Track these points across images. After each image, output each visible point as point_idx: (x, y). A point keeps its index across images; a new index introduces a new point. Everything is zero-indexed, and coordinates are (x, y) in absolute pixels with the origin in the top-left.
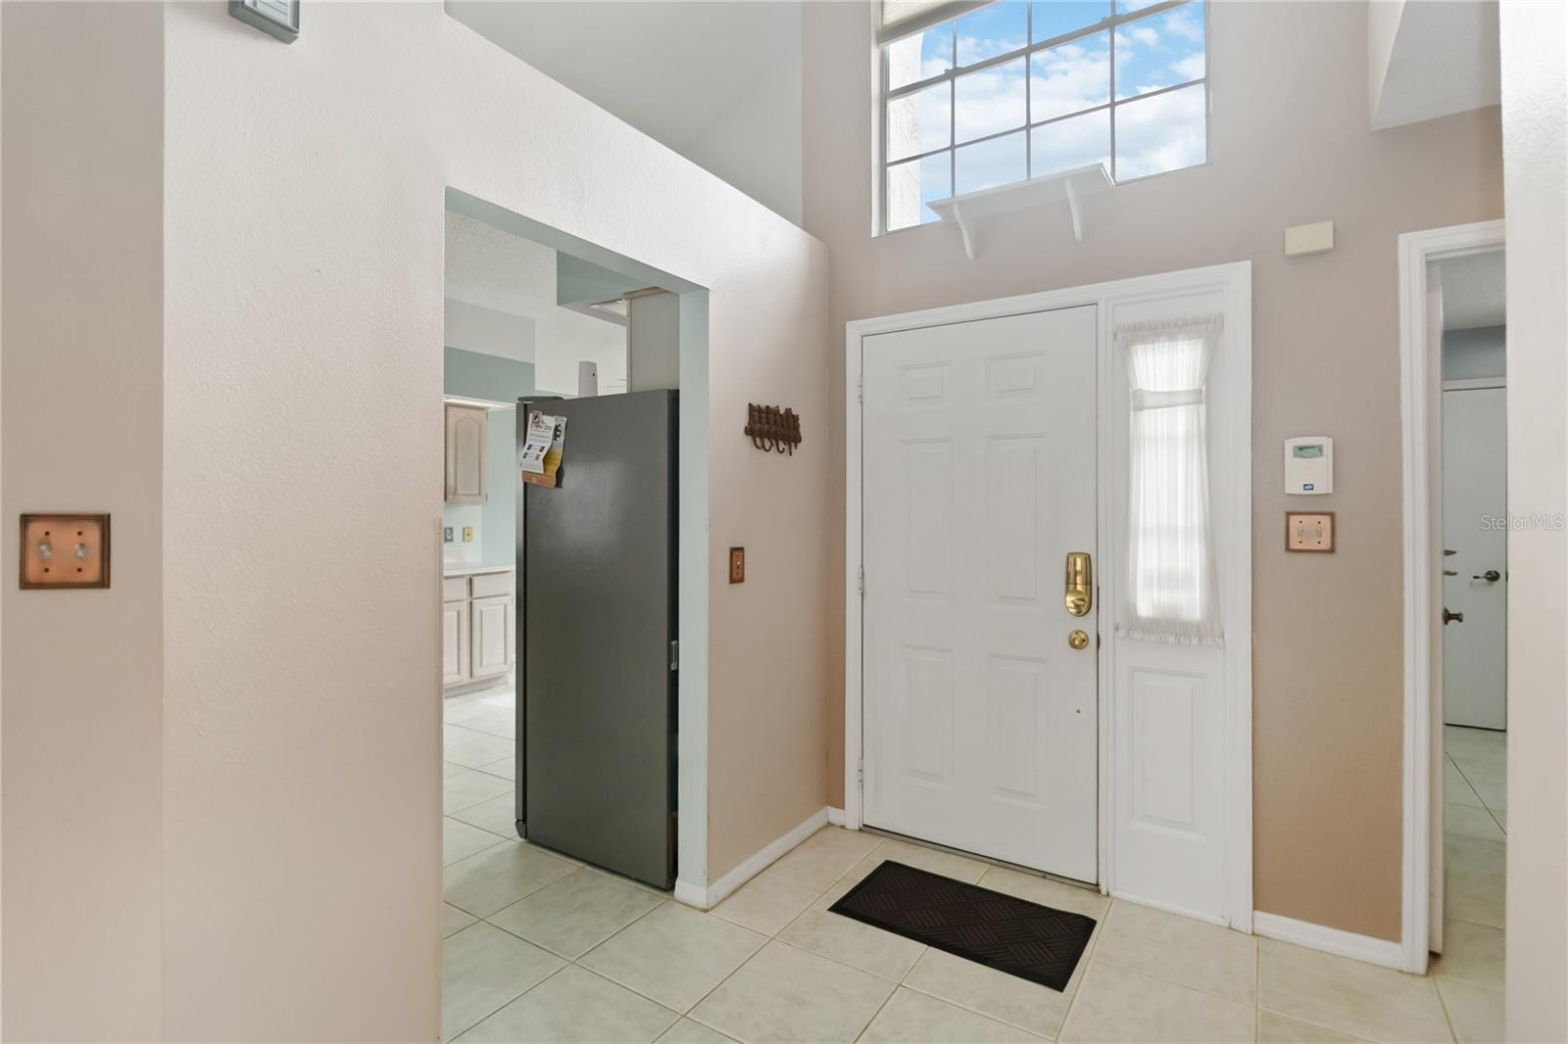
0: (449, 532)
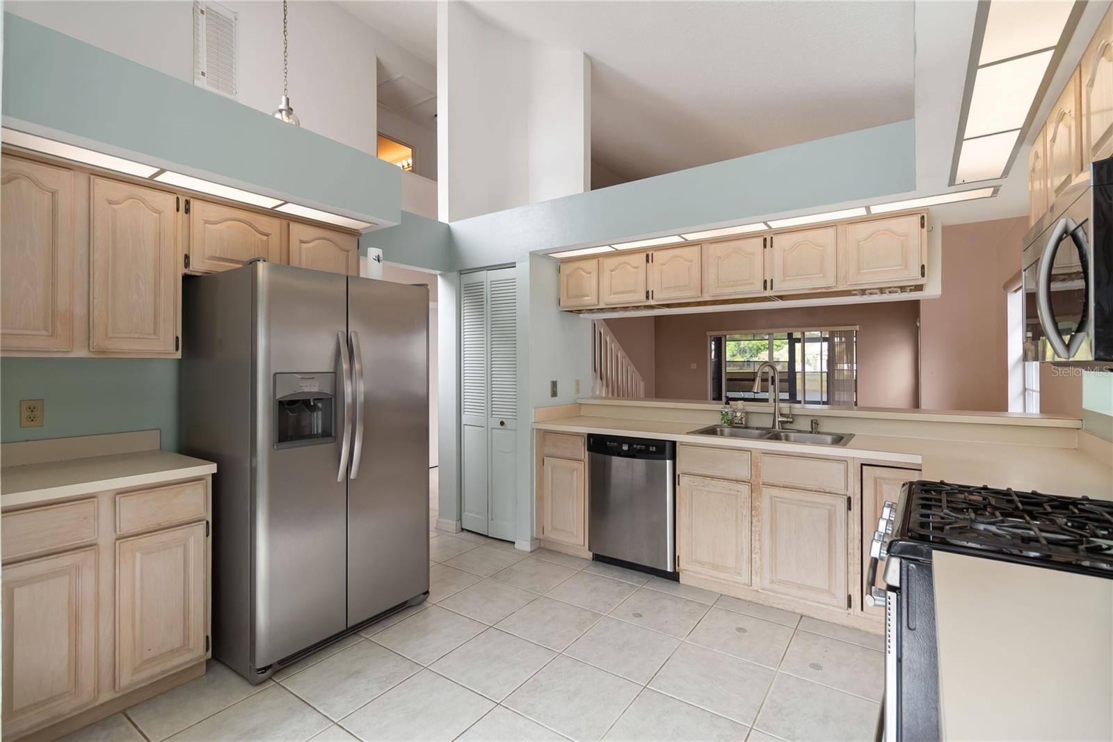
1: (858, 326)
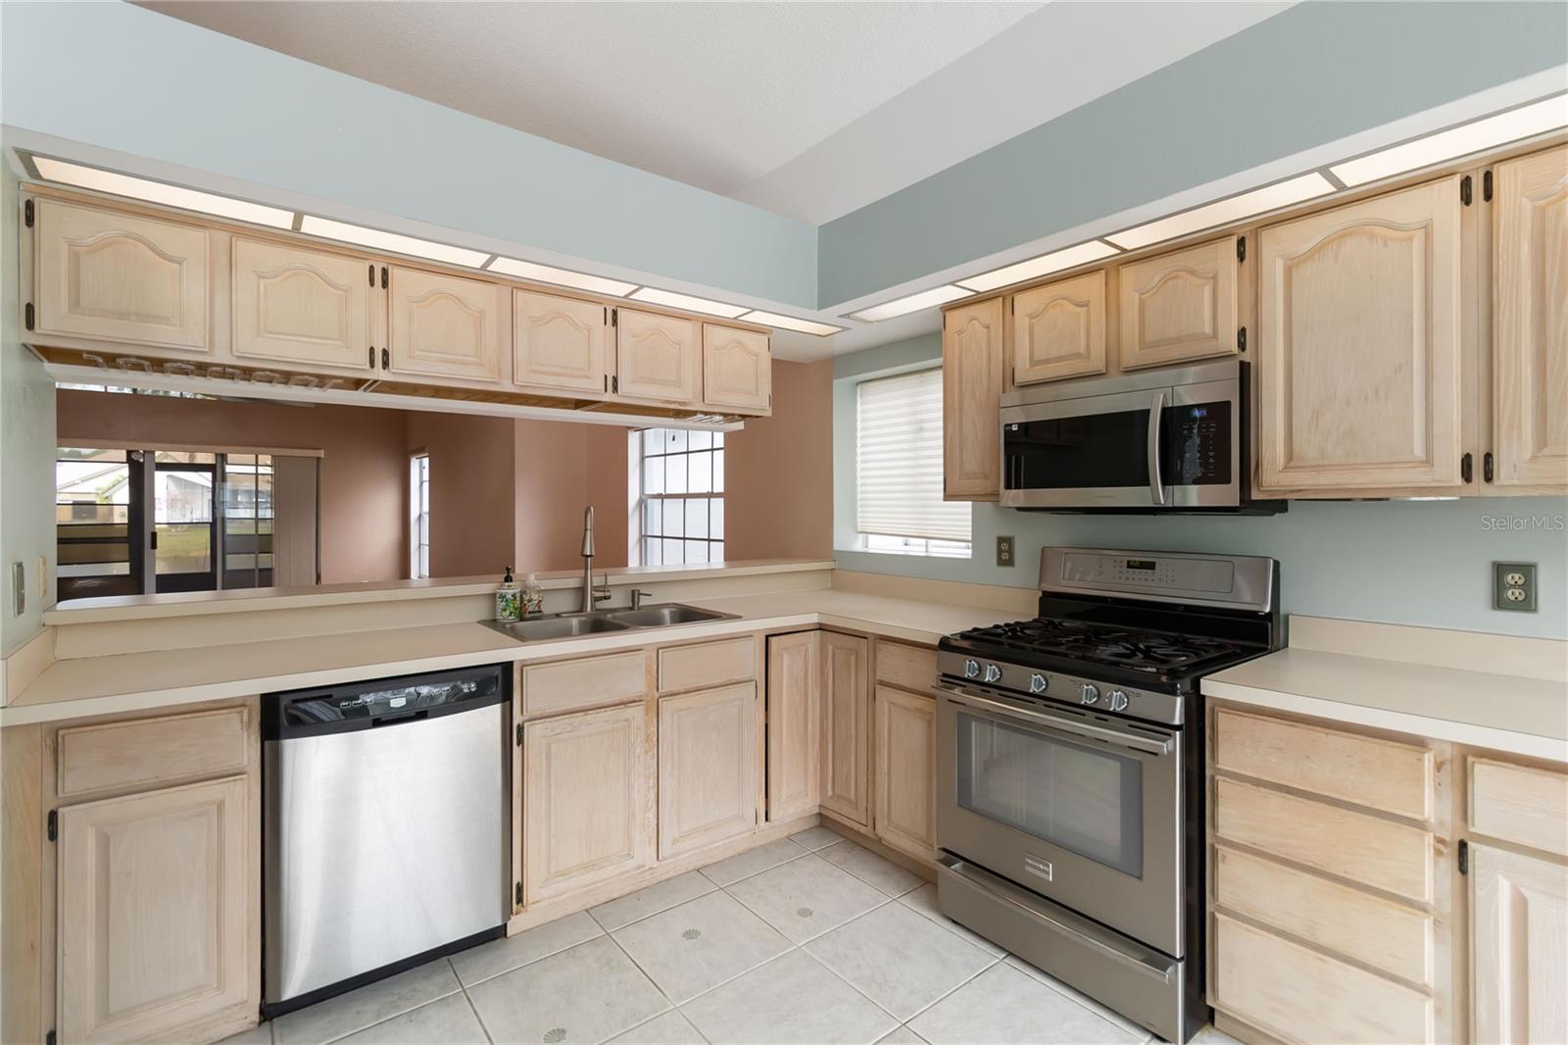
1: (322, 451)
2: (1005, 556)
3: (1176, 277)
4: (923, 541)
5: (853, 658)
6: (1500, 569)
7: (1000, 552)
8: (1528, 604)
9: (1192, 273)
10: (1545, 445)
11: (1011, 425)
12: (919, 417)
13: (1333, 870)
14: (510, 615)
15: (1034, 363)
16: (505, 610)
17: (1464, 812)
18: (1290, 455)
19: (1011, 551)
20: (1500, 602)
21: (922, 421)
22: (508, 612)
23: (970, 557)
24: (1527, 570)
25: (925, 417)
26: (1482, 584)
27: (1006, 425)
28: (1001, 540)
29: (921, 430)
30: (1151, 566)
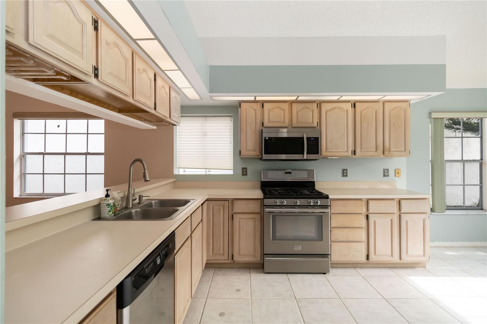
0: (386, 171)
2: (245, 173)
3: (305, 108)
4: (205, 170)
5: (222, 208)
6: (343, 170)
7: (243, 172)
8: (346, 176)
9: (308, 108)
10: (362, 149)
11: (266, 137)
12: (205, 131)
13: (350, 226)
14: (112, 214)
15: (269, 122)
16: (110, 212)
17: (368, 210)
18: (326, 149)
19: (246, 171)
20: (343, 176)
21: (206, 132)
22: (111, 213)
23: (233, 174)
24: (346, 170)
25: (207, 131)
26: (340, 173)
27: (265, 137)
28: (243, 169)
29: (206, 135)
30: (290, 173)
